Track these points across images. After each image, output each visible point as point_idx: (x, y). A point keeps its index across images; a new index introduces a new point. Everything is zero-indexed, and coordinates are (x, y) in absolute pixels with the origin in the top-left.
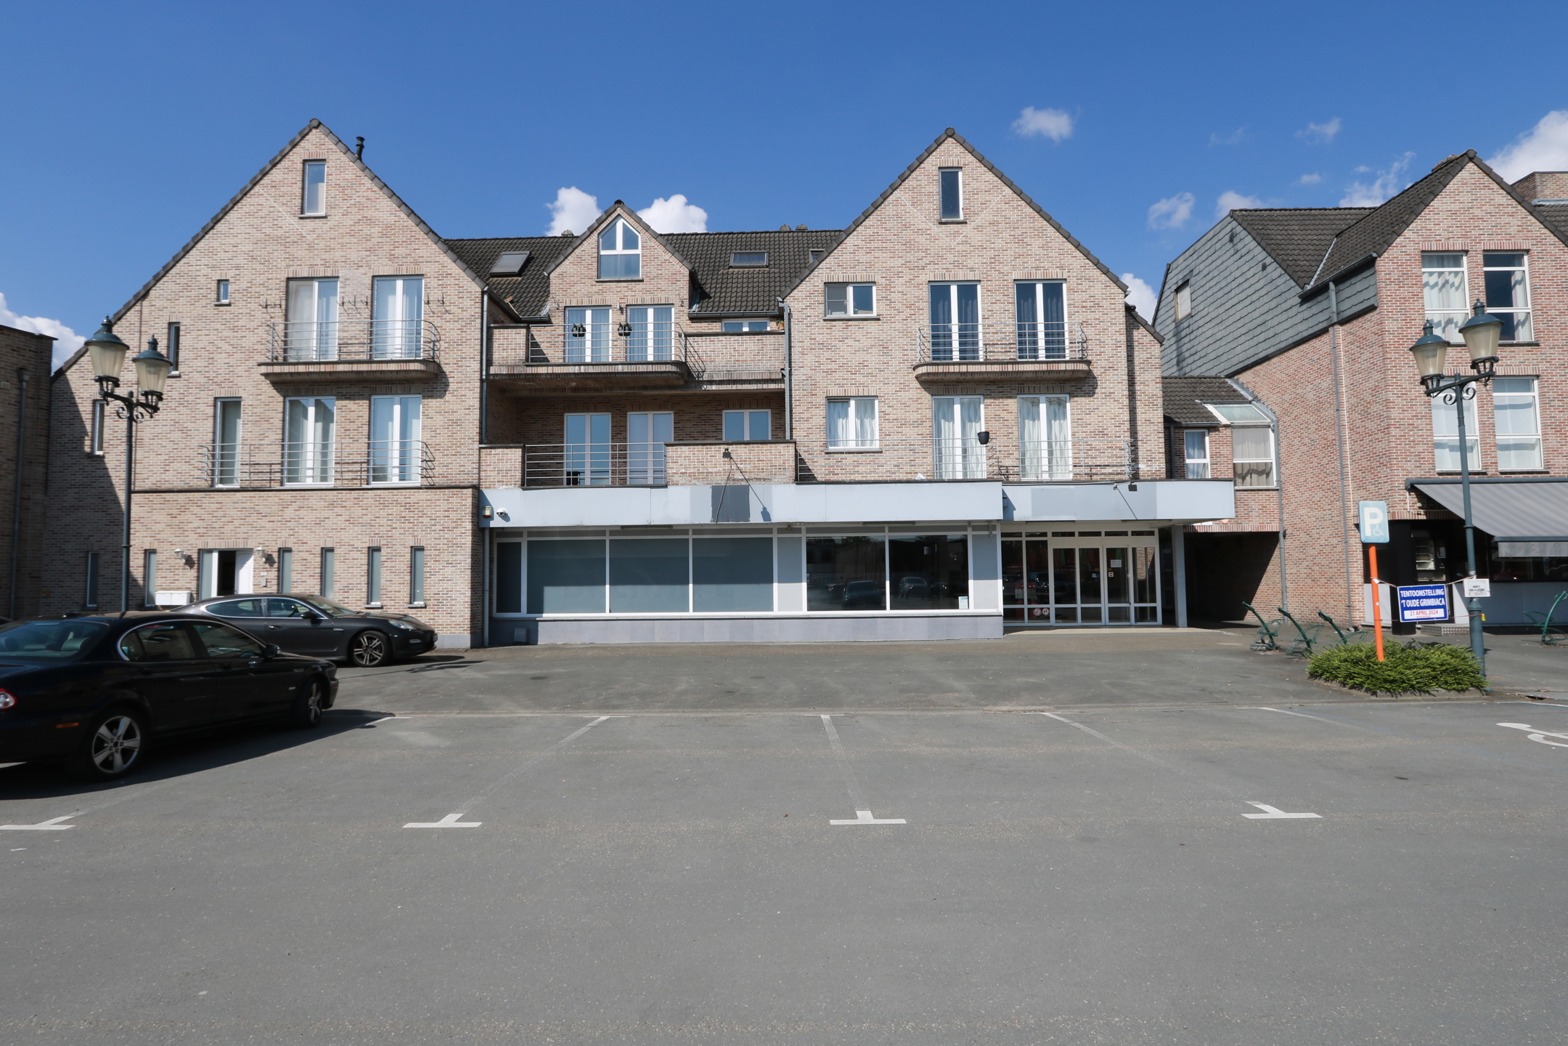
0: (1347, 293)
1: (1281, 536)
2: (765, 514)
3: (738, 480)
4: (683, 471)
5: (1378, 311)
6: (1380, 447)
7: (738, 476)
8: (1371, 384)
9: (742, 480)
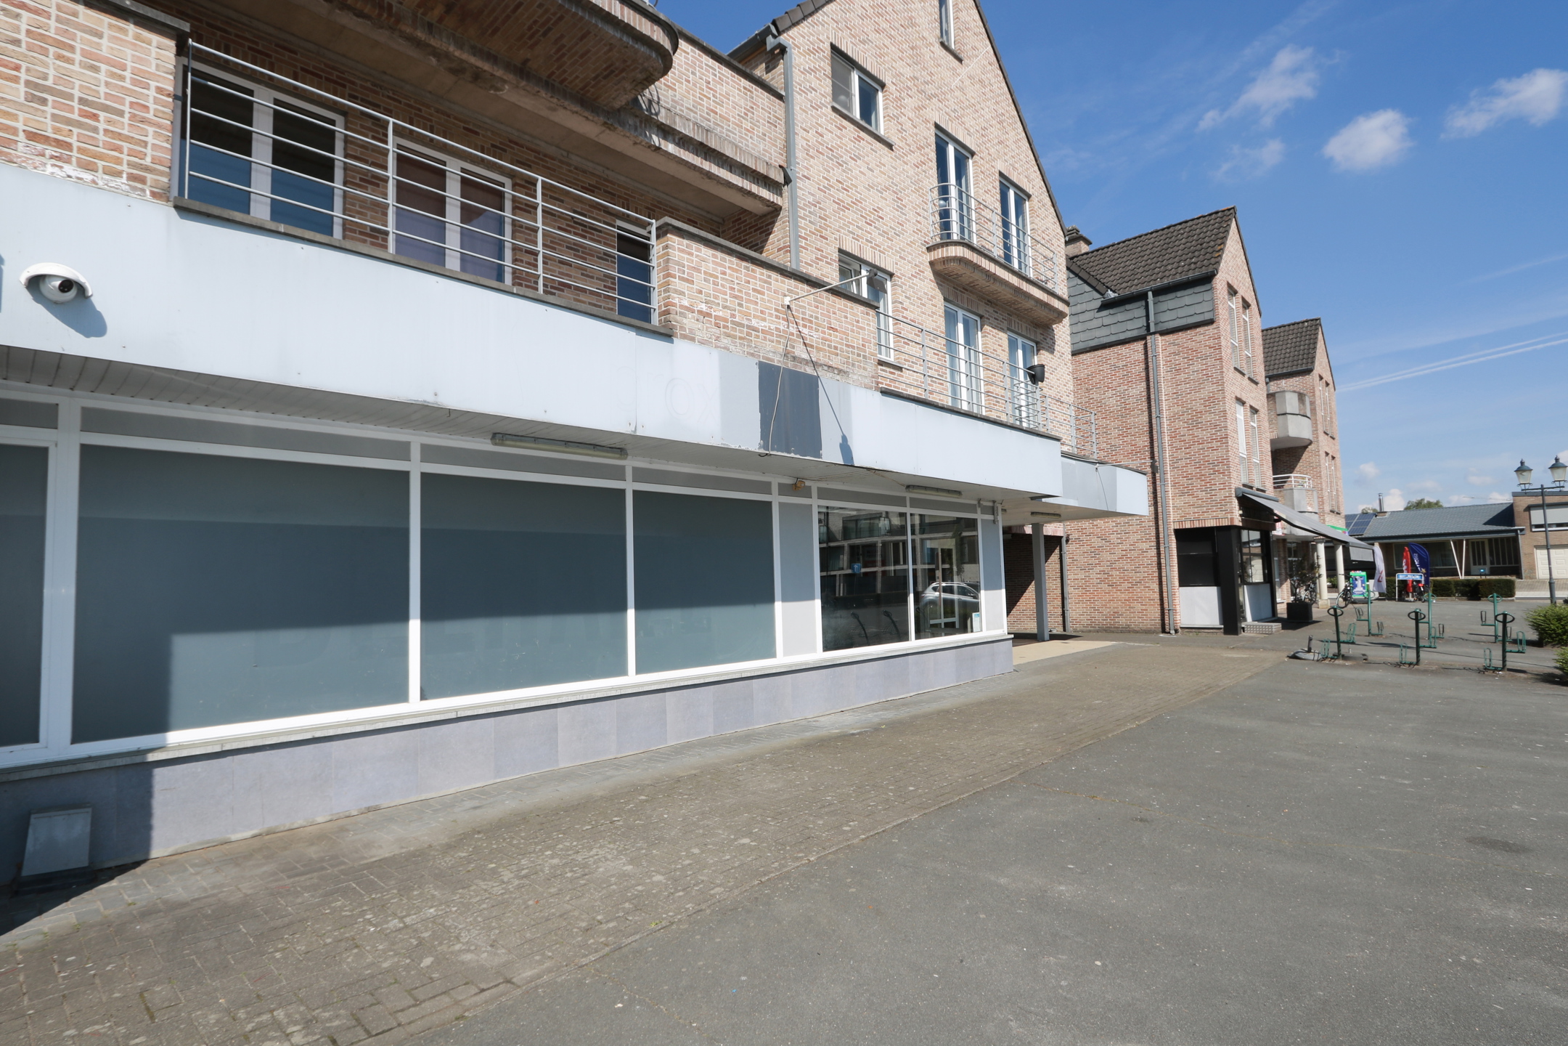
0: (1164, 306)
1: (1064, 540)
2: (845, 448)
3: (801, 361)
4: (704, 307)
5: (1214, 325)
6: (1213, 455)
7: (800, 352)
8: (1204, 394)
9: (807, 362)
